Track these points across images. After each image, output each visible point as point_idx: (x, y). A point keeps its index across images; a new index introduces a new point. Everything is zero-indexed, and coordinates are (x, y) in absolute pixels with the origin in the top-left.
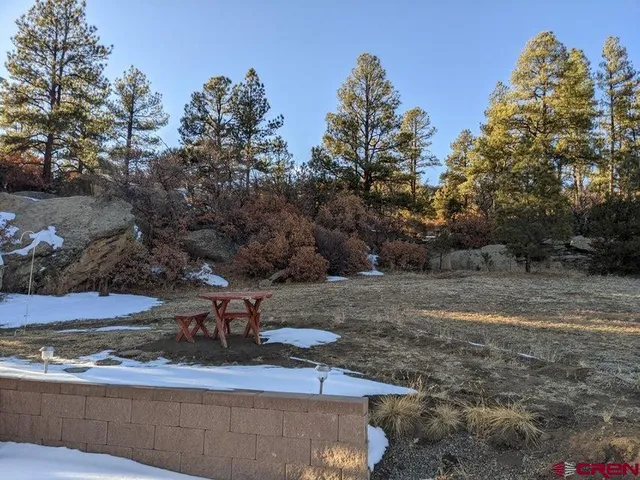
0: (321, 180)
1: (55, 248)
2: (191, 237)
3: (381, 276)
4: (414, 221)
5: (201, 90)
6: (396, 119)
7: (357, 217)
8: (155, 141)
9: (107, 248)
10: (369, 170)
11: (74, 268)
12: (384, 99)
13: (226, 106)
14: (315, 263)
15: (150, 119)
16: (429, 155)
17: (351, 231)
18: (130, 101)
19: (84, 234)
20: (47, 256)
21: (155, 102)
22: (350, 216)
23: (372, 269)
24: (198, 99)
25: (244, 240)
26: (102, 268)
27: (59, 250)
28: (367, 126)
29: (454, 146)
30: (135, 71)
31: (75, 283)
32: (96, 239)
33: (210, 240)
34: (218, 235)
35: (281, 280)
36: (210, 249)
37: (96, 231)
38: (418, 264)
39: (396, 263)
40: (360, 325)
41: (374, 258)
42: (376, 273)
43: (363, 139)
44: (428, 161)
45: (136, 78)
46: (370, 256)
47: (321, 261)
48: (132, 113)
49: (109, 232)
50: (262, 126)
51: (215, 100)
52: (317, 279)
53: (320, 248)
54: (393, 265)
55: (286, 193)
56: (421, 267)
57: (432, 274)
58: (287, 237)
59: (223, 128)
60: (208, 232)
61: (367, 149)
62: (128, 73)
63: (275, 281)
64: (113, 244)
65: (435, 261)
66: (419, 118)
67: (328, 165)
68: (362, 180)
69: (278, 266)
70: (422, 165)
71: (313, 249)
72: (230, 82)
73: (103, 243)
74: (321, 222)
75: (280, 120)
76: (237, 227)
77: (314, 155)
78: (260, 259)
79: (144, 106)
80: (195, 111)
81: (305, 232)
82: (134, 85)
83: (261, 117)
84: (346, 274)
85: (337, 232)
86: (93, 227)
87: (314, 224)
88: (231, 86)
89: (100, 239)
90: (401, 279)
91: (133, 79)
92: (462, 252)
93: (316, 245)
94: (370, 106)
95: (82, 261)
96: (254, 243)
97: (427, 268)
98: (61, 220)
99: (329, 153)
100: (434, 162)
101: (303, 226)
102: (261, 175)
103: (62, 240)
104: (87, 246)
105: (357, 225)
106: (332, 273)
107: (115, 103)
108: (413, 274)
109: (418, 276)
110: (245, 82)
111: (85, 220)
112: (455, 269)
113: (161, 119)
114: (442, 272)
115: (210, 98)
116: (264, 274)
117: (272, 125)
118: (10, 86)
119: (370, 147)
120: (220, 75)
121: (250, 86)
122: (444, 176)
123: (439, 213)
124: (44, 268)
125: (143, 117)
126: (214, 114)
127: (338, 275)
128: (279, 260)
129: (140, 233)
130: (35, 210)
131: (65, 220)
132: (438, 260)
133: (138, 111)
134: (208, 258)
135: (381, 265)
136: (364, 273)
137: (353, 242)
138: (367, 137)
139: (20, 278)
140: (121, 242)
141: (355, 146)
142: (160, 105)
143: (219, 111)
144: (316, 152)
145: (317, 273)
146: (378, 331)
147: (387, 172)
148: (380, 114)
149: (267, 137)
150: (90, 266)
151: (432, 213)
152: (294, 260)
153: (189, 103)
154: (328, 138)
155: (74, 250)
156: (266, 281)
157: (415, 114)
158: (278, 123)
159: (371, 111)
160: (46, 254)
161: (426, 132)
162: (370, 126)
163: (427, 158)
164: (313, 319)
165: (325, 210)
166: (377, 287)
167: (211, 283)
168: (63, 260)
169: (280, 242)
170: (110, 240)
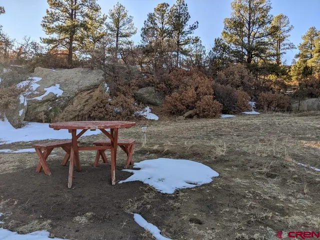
0: (220, 58)
1: (57, 96)
2: (140, 91)
3: (258, 115)
4: (279, 82)
5: (153, 12)
6: (269, 18)
7: (242, 77)
8: (130, 43)
9: (88, 96)
10: (250, 50)
11: (69, 108)
12: (261, 6)
13: (166, 20)
14: (213, 106)
15: (127, 31)
16: (288, 42)
17: (238, 86)
18: (117, 22)
19: (75, 88)
20: (53, 100)
21: (130, 21)
22: (237, 77)
23: (251, 111)
24: (151, 17)
25: (171, 92)
26: (86, 108)
27: (60, 97)
28: (249, 24)
29: (304, 38)
30: (119, 5)
31: (71, 117)
32: (81, 91)
33: (151, 93)
34: (155, 91)
35: (191, 117)
36: (151, 98)
37: (82, 86)
38: (283, 107)
39: (268, 107)
40: (242, 159)
41: (253, 104)
42: (254, 112)
43: (247, 31)
44: (287, 46)
45: (120, 8)
46: (250, 103)
47: (217, 104)
48: (118, 28)
49: (88, 87)
50: (186, 28)
51: (160, 17)
52: (214, 116)
53: (216, 96)
54: (266, 108)
55: (198, 66)
56: (285, 109)
57: (293, 114)
58: (196, 90)
59: (164, 32)
60: (150, 89)
61: (249, 38)
62: (116, 6)
63: (186, 117)
64: (91, 94)
65: (295, 105)
66: (282, 20)
67: (225, 48)
68: (246, 57)
69: (188, 107)
70: (284, 49)
71: (212, 97)
72: (169, 6)
73: (85, 93)
74: (218, 81)
75: (196, 24)
76: (166, 85)
77: (216, 43)
78: (178, 103)
79: (124, 24)
80: (149, 24)
81: (207, 87)
82: (119, 13)
83: (185, 23)
84: (234, 113)
85: (229, 86)
86: (80, 84)
87: (213, 82)
88: (169, 8)
89: (84, 91)
90: (273, 116)
91: (119, 9)
92: (314, 99)
93: (214, 95)
94: (252, 10)
95: (74, 104)
96: (175, 94)
97: (289, 110)
98: (63, 80)
99: (225, 41)
100: (292, 47)
101: (206, 83)
102: (185, 57)
103: (63, 91)
104: (76, 95)
105: (242, 83)
106: (224, 112)
107: (110, 24)
108: (280, 114)
109: (284, 114)
110: (176, 4)
111: (76, 80)
112: (309, 110)
113: (133, 31)
114: (300, 112)
115: (158, 16)
116: (179, 113)
117: (191, 28)
118: (50, 12)
119: (251, 37)
120: (163, 2)
121: (179, 6)
122: (297, 56)
123: (294, 78)
124: (51, 108)
125: (124, 30)
126: (160, 25)
127: (229, 114)
128: (190, 104)
129: (108, 88)
130: (52, 75)
131: (66, 80)
132: (297, 105)
133: (121, 27)
134: (149, 103)
135: (258, 108)
136: (246, 113)
137: (239, 93)
138: (249, 30)
139: (38, 113)
140: (97, 93)
141: (242, 36)
142: (132, 22)
143: (163, 23)
144: (217, 42)
145: (214, 112)
146: (265, 170)
147: (263, 51)
148: (258, 15)
149: (189, 35)
150: (79, 107)
151: (290, 78)
152: (198, 103)
153: (147, 20)
154: (224, 32)
155: (68, 97)
156: (181, 117)
157: (280, 17)
158: (195, 26)
159: (253, 14)
160: (52, 99)
161: (286, 28)
162: (251, 23)
163: (287, 44)
164: (195, 148)
165: (221, 73)
166: (257, 121)
167: (148, 118)
168: (62, 103)
169: (191, 92)
170: (89, 92)
